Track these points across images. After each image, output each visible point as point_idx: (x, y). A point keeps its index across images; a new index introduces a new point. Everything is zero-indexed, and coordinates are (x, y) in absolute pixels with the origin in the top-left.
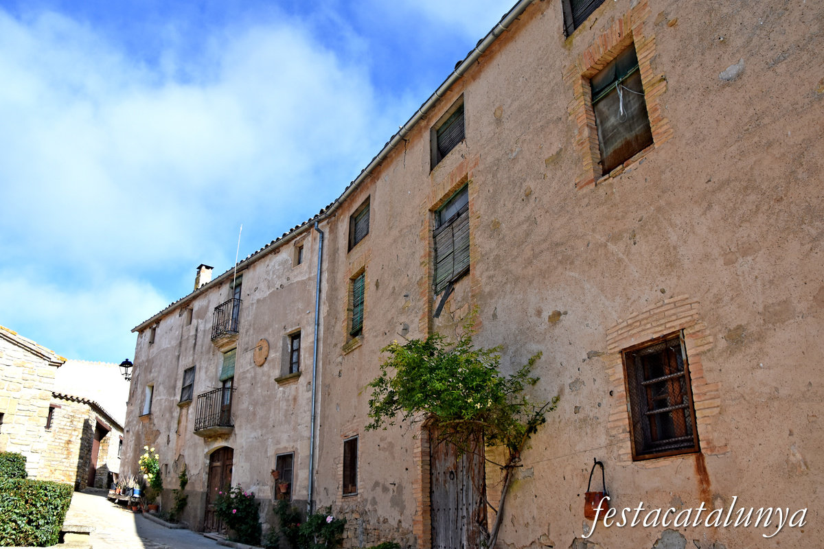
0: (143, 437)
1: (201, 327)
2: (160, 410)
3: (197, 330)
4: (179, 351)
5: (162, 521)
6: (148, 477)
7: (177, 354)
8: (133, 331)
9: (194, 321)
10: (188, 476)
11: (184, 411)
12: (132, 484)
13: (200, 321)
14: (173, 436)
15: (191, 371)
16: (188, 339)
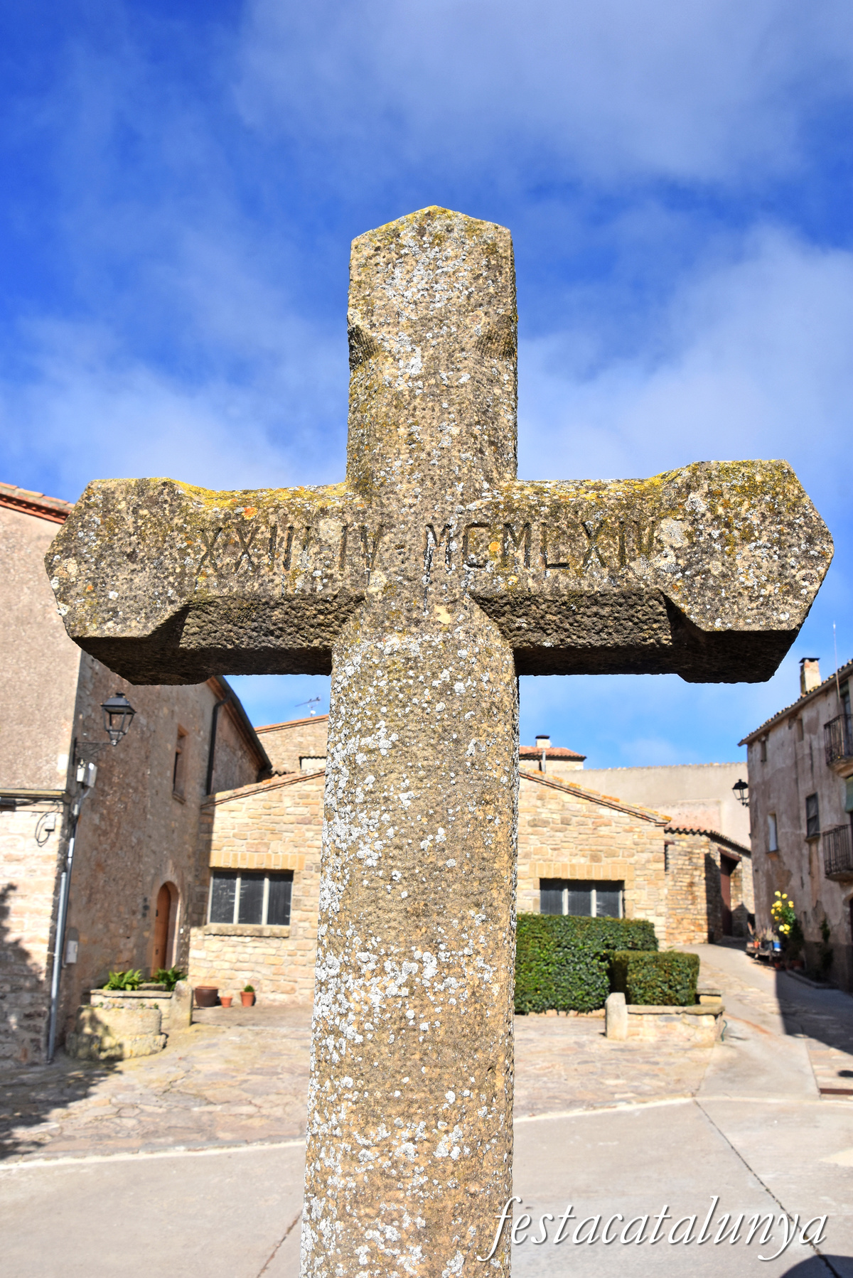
0: (774, 878)
1: (815, 745)
2: (788, 845)
3: (811, 748)
4: (797, 773)
5: (807, 980)
6: (785, 928)
7: (794, 776)
8: (740, 745)
9: (806, 736)
10: (829, 927)
11: (814, 848)
12: (770, 935)
13: (813, 737)
14: (807, 879)
15: (812, 799)
16: (803, 758)
